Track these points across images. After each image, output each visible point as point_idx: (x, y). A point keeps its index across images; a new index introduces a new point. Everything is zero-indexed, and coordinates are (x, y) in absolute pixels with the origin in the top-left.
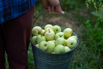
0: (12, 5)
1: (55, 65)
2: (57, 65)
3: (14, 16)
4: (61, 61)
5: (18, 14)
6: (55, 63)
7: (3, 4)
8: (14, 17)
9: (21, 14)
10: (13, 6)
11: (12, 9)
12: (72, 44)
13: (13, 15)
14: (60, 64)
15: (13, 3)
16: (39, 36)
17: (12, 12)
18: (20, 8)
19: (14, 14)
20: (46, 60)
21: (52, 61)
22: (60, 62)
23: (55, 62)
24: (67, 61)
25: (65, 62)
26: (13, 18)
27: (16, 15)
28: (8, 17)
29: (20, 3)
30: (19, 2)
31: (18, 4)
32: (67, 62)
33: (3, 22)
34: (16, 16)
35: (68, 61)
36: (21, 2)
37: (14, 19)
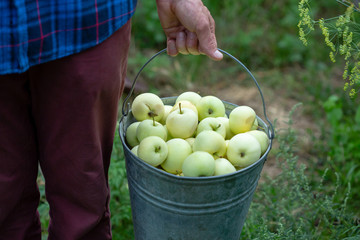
0: (53, 17)
1: (184, 214)
2: (192, 215)
3: (57, 53)
4: (202, 203)
5: (70, 48)
6: (186, 208)
7: (28, 13)
8: (60, 56)
9: (79, 47)
10: (57, 21)
11: (53, 32)
12: (242, 155)
13: (55, 50)
14: (201, 212)
15: (57, 13)
16: (148, 122)
17: (54, 40)
18: (79, 29)
19: (58, 46)
20: (157, 195)
21: (176, 200)
22: (201, 205)
23: (183, 205)
24: (223, 205)
25: (218, 209)
26: (54, 58)
27: (64, 50)
28: (41, 54)
29: (80, 15)
30: (76, 11)
31: (72, 16)
32: (224, 208)
33: (25, 69)
34: (66, 51)
35: (227, 207)
36: (84, 10)
37: (58, 60)
